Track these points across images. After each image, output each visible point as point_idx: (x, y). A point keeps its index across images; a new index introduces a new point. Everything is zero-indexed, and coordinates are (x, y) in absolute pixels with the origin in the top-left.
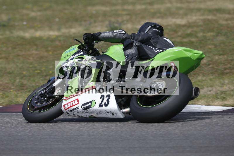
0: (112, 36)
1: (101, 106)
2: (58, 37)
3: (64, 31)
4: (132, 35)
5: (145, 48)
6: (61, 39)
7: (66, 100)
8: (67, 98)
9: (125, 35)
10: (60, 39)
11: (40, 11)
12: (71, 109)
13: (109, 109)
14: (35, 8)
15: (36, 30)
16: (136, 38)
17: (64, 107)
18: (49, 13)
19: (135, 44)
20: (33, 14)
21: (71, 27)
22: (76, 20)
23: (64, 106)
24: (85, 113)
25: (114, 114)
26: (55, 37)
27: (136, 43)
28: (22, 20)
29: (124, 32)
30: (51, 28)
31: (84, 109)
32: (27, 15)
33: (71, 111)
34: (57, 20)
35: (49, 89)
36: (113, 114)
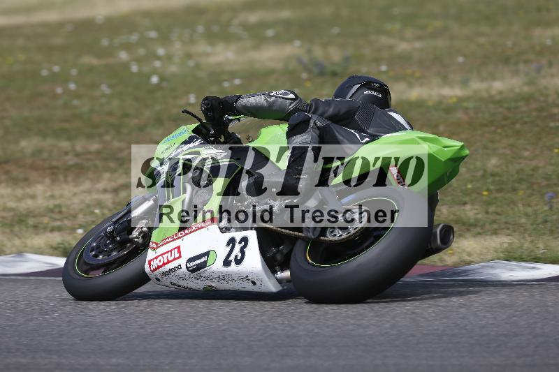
0: (266, 104)
1: (227, 263)
2: (461, 100)
3: (476, 85)
4: (311, 104)
5: (337, 134)
6: (470, 105)
7: (154, 249)
8: (157, 244)
9: (296, 102)
10: (465, 104)
11: (419, 38)
12: (165, 271)
13: (244, 270)
14: (409, 33)
15: (411, 85)
16: (320, 111)
17: (150, 265)
18: (440, 43)
19: (315, 123)
20: (403, 47)
21: (493, 77)
22: (506, 61)
23: (150, 261)
24: (193, 279)
25: (256, 282)
26: (454, 100)
27: (316, 121)
28: (378, 61)
29: (292, 96)
30: (445, 80)
31: (193, 271)
32: (391, 47)
33: (164, 274)
34: (461, 59)
35: (122, 223)
36: (254, 283)
